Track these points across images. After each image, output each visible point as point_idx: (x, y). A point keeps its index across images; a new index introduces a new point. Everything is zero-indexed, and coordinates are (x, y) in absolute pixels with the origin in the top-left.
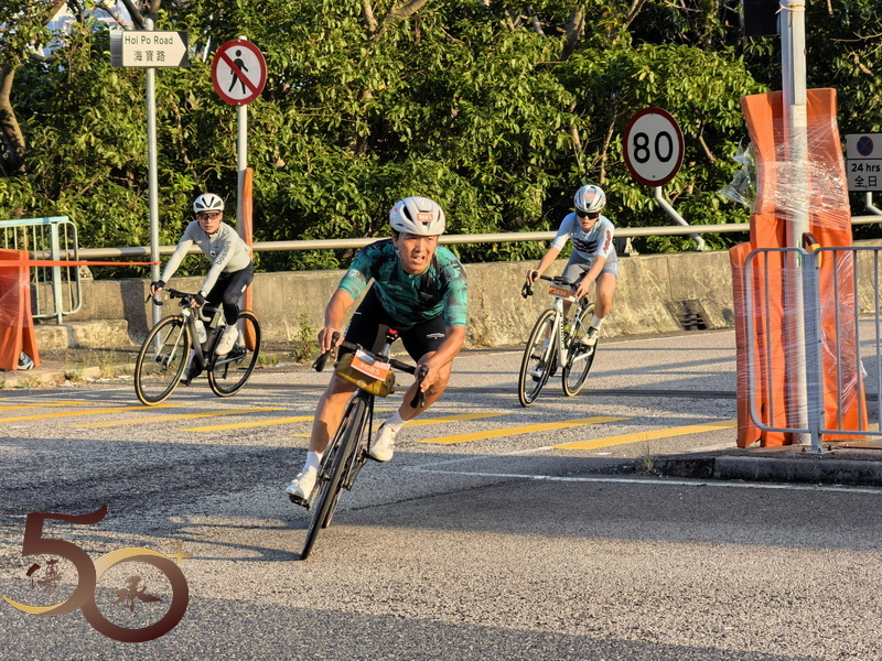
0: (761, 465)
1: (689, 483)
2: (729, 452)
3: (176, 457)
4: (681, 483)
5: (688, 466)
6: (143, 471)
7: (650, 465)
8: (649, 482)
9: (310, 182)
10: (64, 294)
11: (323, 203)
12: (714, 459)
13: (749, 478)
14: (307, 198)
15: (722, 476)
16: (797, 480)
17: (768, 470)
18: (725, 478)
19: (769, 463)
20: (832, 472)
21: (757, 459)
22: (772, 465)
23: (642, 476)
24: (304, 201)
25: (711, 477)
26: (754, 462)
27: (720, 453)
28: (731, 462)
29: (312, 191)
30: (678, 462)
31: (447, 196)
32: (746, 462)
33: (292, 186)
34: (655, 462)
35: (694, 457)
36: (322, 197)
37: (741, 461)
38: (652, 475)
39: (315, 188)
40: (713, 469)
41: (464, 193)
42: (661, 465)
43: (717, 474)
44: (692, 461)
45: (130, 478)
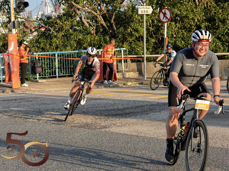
3: (145, 104)
6: (137, 107)
9: (182, 41)
10: (124, 66)
11: (184, 45)
14: (181, 44)
33: (177, 41)
45: (134, 108)
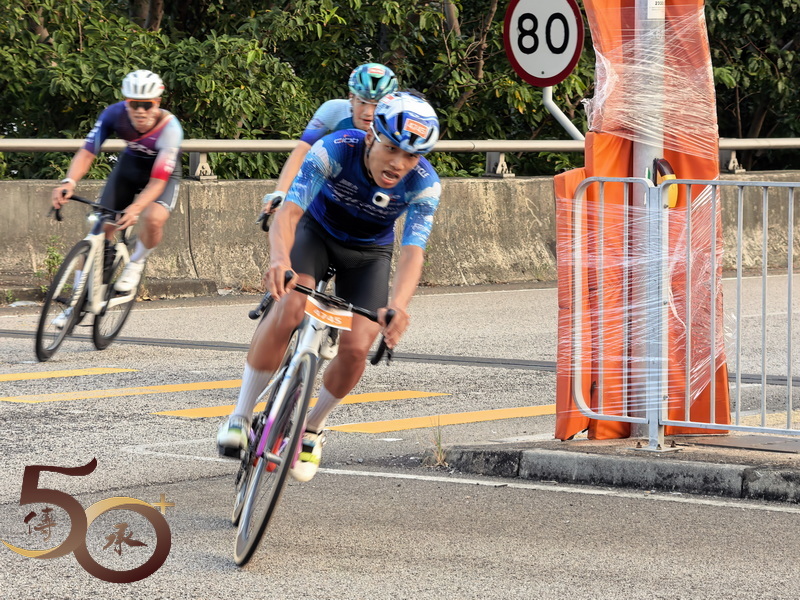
0: (581, 462)
1: (487, 483)
2: (543, 445)
4: (475, 482)
5: (487, 460)
7: (440, 458)
8: (435, 479)
9: (79, 61)
11: (94, 89)
12: (521, 453)
13: (563, 480)
14: (74, 81)
15: (530, 475)
16: (625, 484)
17: (588, 471)
18: (533, 477)
19: (590, 461)
20: (670, 476)
21: (575, 454)
22: (595, 464)
23: (428, 471)
24: (68, 84)
25: (516, 476)
26: (571, 459)
27: (532, 445)
28: (543, 457)
29: (80, 72)
30: (476, 454)
31: (262, 87)
32: (562, 459)
33: (54, 64)
34: (448, 453)
35: (498, 449)
36: (94, 81)
37: (556, 457)
38: (442, 470)
39: (84, 68)
40: (519, 465)
41: (284, 84)
42: (455, 457)
43: (524, 472)
44: (493, 454)
